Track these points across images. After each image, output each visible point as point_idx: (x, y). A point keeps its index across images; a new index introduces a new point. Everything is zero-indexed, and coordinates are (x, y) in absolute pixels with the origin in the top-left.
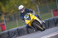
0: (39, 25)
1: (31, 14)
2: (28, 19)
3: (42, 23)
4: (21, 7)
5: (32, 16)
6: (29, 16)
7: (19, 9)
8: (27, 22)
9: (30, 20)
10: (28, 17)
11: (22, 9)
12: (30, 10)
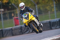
4: (22, 4)
8: (25, 21)
12: (31, 9)
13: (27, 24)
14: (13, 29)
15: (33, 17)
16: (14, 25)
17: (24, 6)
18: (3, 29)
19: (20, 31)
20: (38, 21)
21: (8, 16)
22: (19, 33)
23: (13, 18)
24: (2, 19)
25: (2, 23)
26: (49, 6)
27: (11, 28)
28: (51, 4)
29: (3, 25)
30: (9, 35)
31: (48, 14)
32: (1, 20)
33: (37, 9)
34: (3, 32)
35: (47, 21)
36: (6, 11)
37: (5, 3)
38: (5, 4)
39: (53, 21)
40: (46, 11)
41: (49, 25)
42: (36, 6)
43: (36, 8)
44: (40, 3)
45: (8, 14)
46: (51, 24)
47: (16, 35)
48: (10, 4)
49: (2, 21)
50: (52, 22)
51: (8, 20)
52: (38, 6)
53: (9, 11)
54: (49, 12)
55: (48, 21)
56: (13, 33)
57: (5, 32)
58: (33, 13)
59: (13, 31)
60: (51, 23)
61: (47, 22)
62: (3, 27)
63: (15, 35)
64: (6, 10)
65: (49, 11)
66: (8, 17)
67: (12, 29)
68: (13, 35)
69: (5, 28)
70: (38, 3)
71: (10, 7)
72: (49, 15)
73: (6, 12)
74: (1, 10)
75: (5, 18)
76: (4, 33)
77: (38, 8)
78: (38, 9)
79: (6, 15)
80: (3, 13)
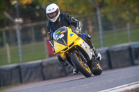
0: (83, 60)
1: (70, 31)
2: (60, 41)
3: (93, 56)
5: (71, 35)
6: (64, 34)
7: (47, 12)
8: (58, 47)
9: (64, 44)
10: (62, 36)
11: (52, 13)
12: (73, 20)
13: (62, 55)
14: (44, 64)
15: (77, 39)
16: (47, 56)
17: (57, 12)
18: (21, 64)
19: (60, 68)
20: (91, 47)
21: (32, 34)
22: (58, 75)
23: (45, 39)
24: (19, 41)
25: (20, 50)
26: (128, 12)
27: (39, 61)
28: (132, 6)
29: (20, 55)
30: (35, 78)
31: (126, 30)
32: (17, 44)
33: (99, 18)
34: (22, 70)
35: (123, 47)
36: (28, 23)
37: (27, 5)
38: (25, 7)
39: (136, 47)
40: (121, 23)
41: (127, 55)
42: (98, 12)
43: (96, 16)
44: (106, 5)
45: (33, 29)
46: (133, 54)
47: (51, 77)
48: (38, 7)
49: (19, 46)
50: (135, 49)
51: (34, 44)
52: (102, 11)
53: (35, 24)
54: (128, 24)
55: (126, 47)
56: (45, 74)
57: (26, 72)
58: (79, 30)
59: (44, 70)
60: (133, 50)
61: (124, 49)
62: (21, 60)
63: (48, 79)
64: (29, 20)
65: (127, 22)
66: (33, 36)
67: (41, 64)
68: (44, 79)
69: (27, 61)
70: (102, 5)
71: (37, 14)
72: (129, 32)
73: (29, 25)
74: (17, 20)
75: (26, 40)
76: (23, 74)
77: (102, 15)
78: (102, 18)
79: (29, 32)
80: (21, 28)
